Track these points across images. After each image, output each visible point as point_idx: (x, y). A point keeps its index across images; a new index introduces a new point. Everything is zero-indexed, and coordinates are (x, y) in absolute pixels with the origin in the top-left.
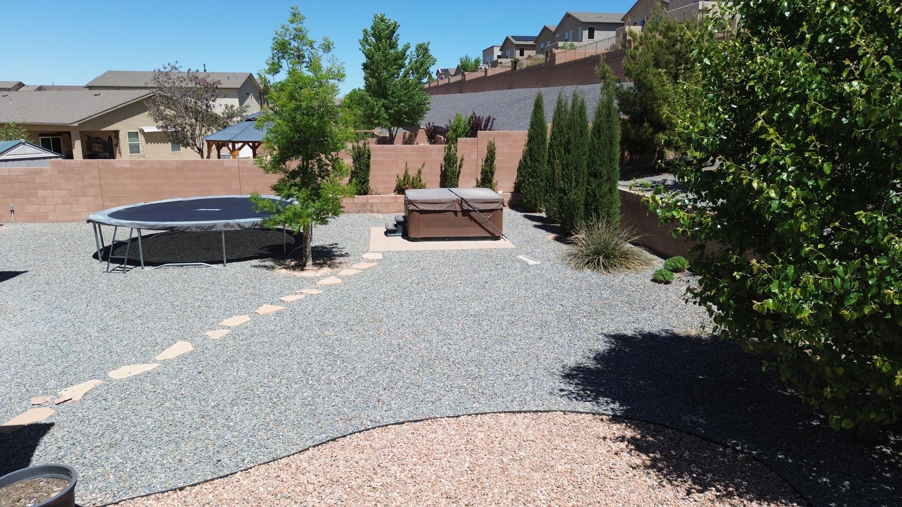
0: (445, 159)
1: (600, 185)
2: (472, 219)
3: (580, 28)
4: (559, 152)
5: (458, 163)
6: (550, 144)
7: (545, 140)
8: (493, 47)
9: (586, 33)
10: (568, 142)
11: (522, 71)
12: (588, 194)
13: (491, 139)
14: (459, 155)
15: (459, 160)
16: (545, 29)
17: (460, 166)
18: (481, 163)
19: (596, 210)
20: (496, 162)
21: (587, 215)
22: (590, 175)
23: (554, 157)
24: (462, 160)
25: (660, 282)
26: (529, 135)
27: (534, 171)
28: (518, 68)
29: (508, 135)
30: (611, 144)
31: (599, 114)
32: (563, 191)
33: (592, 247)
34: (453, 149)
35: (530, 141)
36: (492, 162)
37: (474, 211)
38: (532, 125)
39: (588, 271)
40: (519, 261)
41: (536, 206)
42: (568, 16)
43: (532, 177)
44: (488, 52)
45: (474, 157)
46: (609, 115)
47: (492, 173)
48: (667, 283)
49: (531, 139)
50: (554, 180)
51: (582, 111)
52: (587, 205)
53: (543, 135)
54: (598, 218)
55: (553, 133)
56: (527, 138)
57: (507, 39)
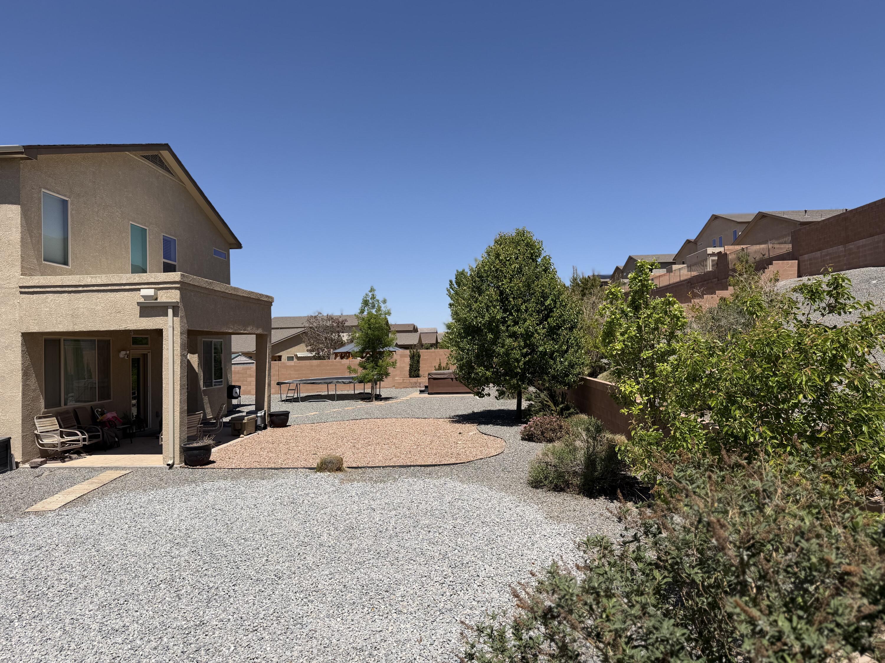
2: (461, 382)
16: (617, 268)
42: (630, 259)
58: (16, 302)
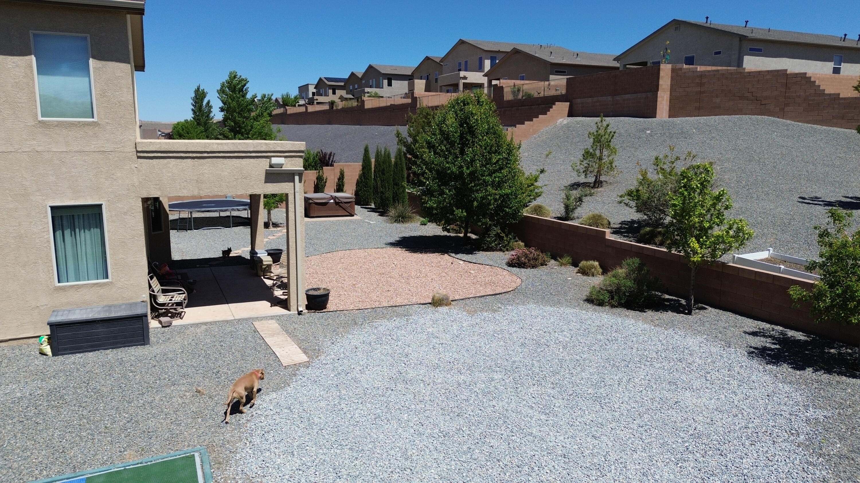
0: (317, 179)
1: (399, 189)
2: (340, 206)
3: (381, 78)
4: (379, 174)
5: (325, 180)
6: (374, 171)
7: (371, 169)
8: (308, 84)
9: (386, 82)
10: (384, 170)
11: (337, 110)
12: (394, 193)
13: (342, 168)
14: (325, 176)
15: (325, 179)
16: (353, 74)
17: (326, 182)
18: (336, 180)
19: (398, 200)
20: (345, 180)
21: (394, 201)
22: (394, 184)
23: (377, 177)
24: (326, 179)
25: (422, 225)
26: (362, 166)
27: (366, 184)
28: (335, 108)
29: (350, 165)
30: (402, 170)
31: (396, 158)
32: (382, 193)
33: (397, 214)
34: (321, 173)
35: (363, 169)
36: (343, 180)
37: (341, 203)
38: (364, 161)
39: (395, 224)
40: (366, 222)
41: (368, 202)
42: (371, 68)
43: (365, 187)
44: (303, 89)
45: (332, 177)
46: (400, 159)
47: (343, 186)
48: (425, 225)
49: (364, 168)
50: (377, 188)
51: (389, 156)
52: (393, 198)
53: (370, 165)
54: (399, 202)
55: (375, 165)
56: (361, 167)
57: (320, 79)
58: (133, 166)
